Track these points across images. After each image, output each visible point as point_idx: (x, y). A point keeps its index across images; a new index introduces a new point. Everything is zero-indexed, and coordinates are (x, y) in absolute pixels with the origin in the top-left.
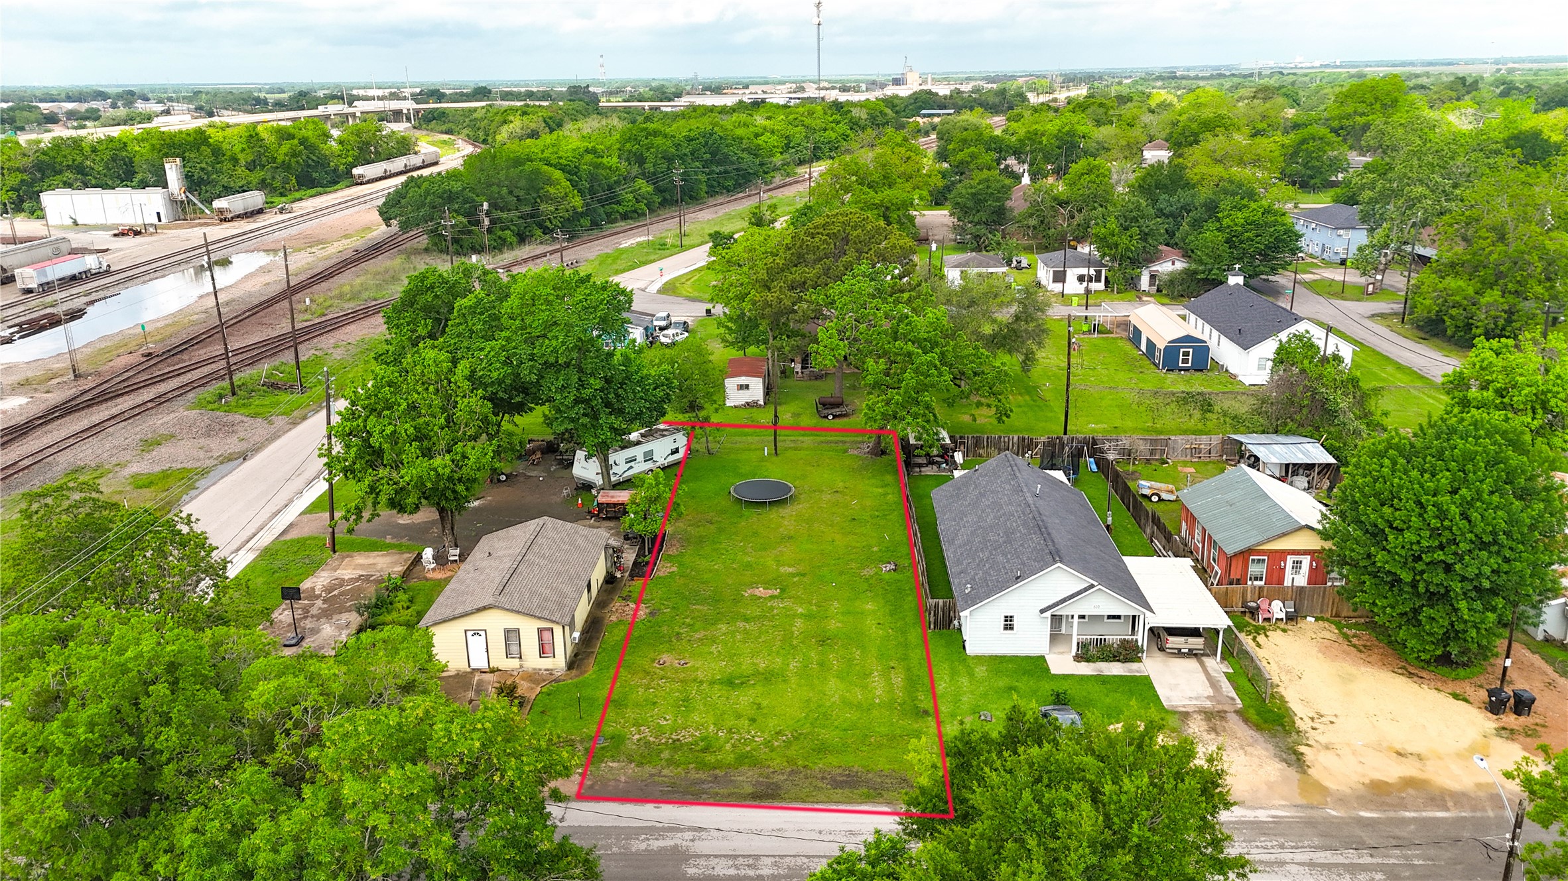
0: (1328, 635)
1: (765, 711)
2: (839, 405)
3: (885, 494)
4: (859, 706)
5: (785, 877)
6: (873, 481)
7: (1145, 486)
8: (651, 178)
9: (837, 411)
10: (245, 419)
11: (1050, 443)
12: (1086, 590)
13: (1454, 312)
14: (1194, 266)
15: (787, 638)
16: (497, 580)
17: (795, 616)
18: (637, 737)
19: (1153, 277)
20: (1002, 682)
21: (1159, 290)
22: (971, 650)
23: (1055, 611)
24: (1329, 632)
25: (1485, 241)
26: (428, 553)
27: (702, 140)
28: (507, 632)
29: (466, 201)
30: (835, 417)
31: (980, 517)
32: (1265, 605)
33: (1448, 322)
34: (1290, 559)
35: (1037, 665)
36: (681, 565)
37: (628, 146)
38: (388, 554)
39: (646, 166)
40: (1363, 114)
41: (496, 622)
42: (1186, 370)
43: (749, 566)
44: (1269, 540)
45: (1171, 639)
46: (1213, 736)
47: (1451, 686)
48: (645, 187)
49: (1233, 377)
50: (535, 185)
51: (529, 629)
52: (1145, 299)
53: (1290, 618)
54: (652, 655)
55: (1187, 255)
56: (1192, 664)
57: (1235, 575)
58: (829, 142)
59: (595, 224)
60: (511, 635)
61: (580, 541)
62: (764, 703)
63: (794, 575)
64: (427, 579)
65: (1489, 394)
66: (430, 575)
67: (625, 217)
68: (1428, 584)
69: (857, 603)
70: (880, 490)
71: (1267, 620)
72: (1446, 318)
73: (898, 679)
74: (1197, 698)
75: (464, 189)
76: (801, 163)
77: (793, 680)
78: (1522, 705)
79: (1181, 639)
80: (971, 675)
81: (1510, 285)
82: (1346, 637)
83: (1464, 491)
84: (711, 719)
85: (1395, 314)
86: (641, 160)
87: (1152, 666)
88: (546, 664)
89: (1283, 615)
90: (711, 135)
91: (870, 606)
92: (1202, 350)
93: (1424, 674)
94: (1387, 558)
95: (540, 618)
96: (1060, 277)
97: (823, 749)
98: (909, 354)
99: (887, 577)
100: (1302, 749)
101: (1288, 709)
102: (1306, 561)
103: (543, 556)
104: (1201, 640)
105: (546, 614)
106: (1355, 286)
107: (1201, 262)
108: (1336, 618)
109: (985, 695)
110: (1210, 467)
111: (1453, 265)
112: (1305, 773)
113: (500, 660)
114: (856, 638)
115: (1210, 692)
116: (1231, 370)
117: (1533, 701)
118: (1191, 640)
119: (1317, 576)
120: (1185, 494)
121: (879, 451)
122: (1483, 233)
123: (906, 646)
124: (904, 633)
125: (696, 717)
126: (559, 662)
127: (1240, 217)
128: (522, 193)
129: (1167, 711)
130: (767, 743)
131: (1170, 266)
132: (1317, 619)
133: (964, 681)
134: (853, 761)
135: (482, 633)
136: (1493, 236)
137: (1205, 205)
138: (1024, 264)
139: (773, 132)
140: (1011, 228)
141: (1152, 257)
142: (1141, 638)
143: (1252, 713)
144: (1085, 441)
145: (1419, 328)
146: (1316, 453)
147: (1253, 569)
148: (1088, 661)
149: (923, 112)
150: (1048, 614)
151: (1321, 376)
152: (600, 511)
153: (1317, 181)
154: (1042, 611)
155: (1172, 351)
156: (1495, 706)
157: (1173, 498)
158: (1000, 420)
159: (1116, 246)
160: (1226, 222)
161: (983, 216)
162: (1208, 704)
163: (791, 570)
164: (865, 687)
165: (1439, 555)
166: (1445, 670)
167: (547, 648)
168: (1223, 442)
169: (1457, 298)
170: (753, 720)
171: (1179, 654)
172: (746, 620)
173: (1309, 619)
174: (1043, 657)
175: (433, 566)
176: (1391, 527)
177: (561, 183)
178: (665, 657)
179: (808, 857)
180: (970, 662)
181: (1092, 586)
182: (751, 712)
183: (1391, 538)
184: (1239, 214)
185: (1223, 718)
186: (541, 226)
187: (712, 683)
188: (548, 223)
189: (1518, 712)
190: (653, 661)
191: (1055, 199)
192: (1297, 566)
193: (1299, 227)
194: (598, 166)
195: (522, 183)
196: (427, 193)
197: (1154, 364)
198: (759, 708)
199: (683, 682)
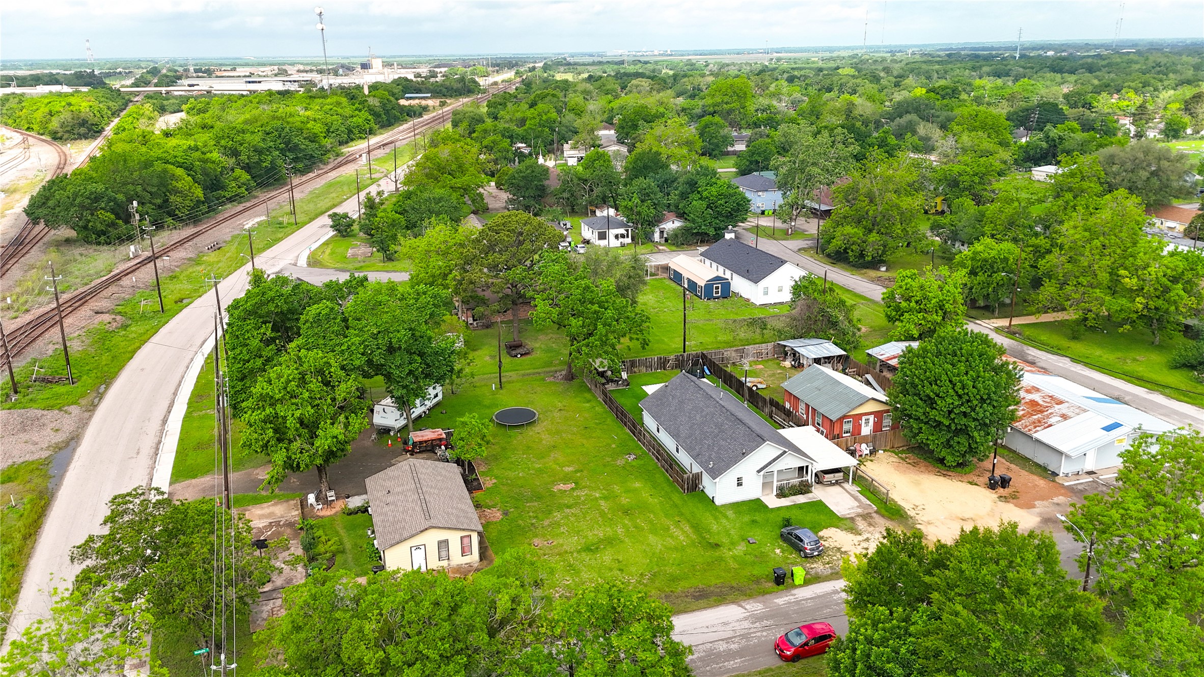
0: (894, 460)
1: (624, 563)
2: (520, 346)
3: (593, 407)
4: (676, 549)
5: (706, 656)
6: (578, 399)
7: (750, 382)
8: (247, 168)
9: (518, 351)
10: (45, 412)
11: (677, 359)
12: (781, 455)
13: (854, 247)
14: (689, 224)
15: (602, 514)
16: (418, 509)
17: (596, 499)
18: (557, 595)
19: (662, 232)
20: (747, 518)
21: (666, 240)
22: (718, 502)
23: (767, 470)
24: (894, 459)
25: (864, 203)
26: (311, 498)
27: (276, 133)
28: (440, 543)
29: (110, 200)
30: (522, 355)
31: (689, 417)
32: (858, 448)
33: (851, 253)
34: (864, 418)
35: (757, 505)
36: (496, 478)
37: (223, 142)
38: (275, 504)
39: (241, 158)
40: (727, 103)
41: (432, 538)
42: (718, 298)
43: (540, 471)
44: (853, 409)
45: (826, 476)
46: (872, 528)
47: (965, 478)
48: (245, 176)
49: (748, 300)
50: (164, 184)
51: (454, 539)
52: (661, 248)
53: (871, 453)
54: (526, 541)
55: (681, 215)
56: (837, 489)
57: (836, 432)
58: (358, 127)
59: (211, 210)
60: (443, 545)
61: (443, 472)
62: (621, 558)
63: (577, 471)
64: (322, 517)
65: (913, 304)
66: (321, 514)
67: (231, 200)
68: (956, 424)
69: (629, 484)
70: (588, 405)
71: (861, 456)
72: (849, 251)
73: (687, 528)
74: (853, 508)
75: (107, 189)
76: (341, 143)
77: (627, 540)
78: (1004, 482)
79: (832, 475)
80: (726, 517)
81: (882, 230)
82: (901, 458)
83: (971, 373)
84: (596, 575)
85: (811, 248)
86: (235, 153)
87: (818, 493)
88: (467, 559)
89: (868, 452)
90: (283, 129)
91: (637, 485)
92: (726, 285)
93: (950, 473)
94: (937, 413)
95: (464, 530)
96: (602, 236)
97: (674, 579)
98: (596, 312)
99: (634, 463)
100: (918, 526)
101: (899, 506)
102: (871, 418)
103: (432, 487)
104: (842, 474)
105: (465, 526)
106: (781, 230)
107: (693, 221)
108: (893, 449)
109: (741, 528)
110: (770, 363)
111: (845, 217)
113: (434, 564)
114: (644, 508)
115: (856, 504)
116: (745, 295)
117: (1010, 479)
118: (837, 475)
119: (878, 427)
120: (786, 385)
121: (570, 377)
122: (862, 198)
123: (676, 506)
124: (670, 498)
125: (585, 575)
126: (475, 556)
127: (714, 192)
128: (154, 190)
129: (842, 519)
130: (639, 582)
131: (672, 225)
132: (884, 451)
133: (724, 521)
134: (695, 582)
135: (423, 547)
136: (867, 200)
137: (687, 183)
138: (568, 226)
139: (315, 120)
140: (552, 200)
141: (658, 220)
142: (809, 478)
143: (883, 511)
144: (697, 356)
145: (829, 256)
146: (831, 349)
147: (846, 427)
148: (785, 496)
149: (407, 95)
150: (762, 473)
151: (825, 301)
152: (413, 448)
153: (716, 152)
154: (759, 471)
155: (709, 287)
156: (992, 486)
157: (764, 386)
158: (643, 348)
159: (639, 213)
160: (705, 194)
161: (531, 192)
162: (860, 510)
163: (571, 469)
164: (672, 537)
165: (963, 409)
166: (959, 469)
167: (466, 549)
168: (774, 347)
169: (855, 239)
170: (621, 570)
171: (831, 484)
172: (569, 507)
173: (881, 452)
174: (758, 500)
175: (320, 507)
176: (938, 396)
177: (184, 181)
178: (536, 541)
179: (711, 642)
180: (721, 509)
181: (785, 452)
182: (616, 565)
183: (939, 402)
184: (713, 189)
185: (871, 517)
186: (171, 214)
187: (579, 552)
188: (177, 212)
189: (1003, 487)
190: (530, 544)
191: (579, 179)
192: (867, 421)
193: (749, 195)
194: (205, 161)
195: (155, 181)
196: (76, 195)
197: (697, 295)
198: (619, 562)
199: (559, 554)
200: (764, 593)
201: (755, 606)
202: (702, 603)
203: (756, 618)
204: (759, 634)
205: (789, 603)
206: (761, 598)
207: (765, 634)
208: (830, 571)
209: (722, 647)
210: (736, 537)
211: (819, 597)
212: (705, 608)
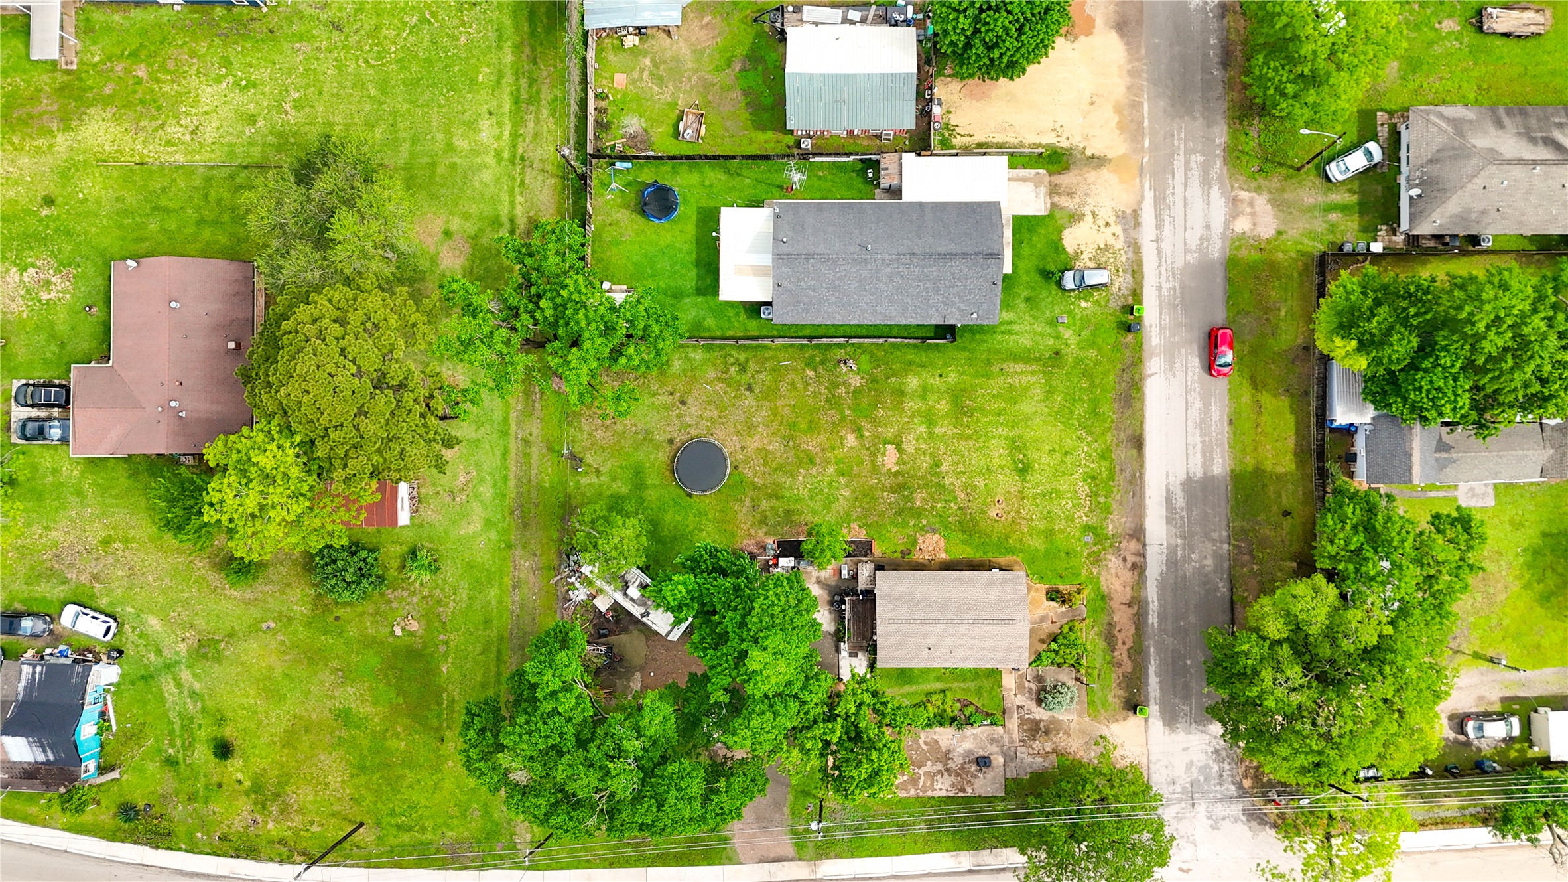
0: (956, 87)
1: (1056, 447)
3: (690, 359)
17: (929, 433)
18: (1085, 518)
20: (1021, 304)
43: (845, 471)
46: (1076, 196)
54: (991, 522)
62: (1049, 448)
63: (861, 435)
69: (911, 390)
70: (679, 363)
73: (1018, 367)
74: (1039, 194)
80: (1011, 322)
84: (1069, 477)
91: (916, 381)
97: (1095, 413)
99: (864, 366)
100: (1089, 152)
101: (1049, 145)
112: (1110, 160)
114: (961, 392)
115: (1029, 183)
123: (971, 360)
124: (955, 360)
125: (1065, 487)
129: (1053, 214)
130: (1089, 444)
134: (1103, 396)
143: (1051, 166)
162: (1045, 189)
163: (854, 438)
164: (1028, 388)
170: (1066, 453)
172: (940, 465)
178: (992, 513)
182: (1058, 456)
185: (1058, 185)
187: (1024, 480)
190: (998, 521)
198: (1054, 450)
199: (1023, 498)
200: (1140, 346)
201: (1154, 365)
202: (1137, 404)
203: (1170, 369)
204: (1189, 379)
205: (1160, 334)
206: (1145, 355)
207: (1190, 374)
208: (1129, 276)
209: (1195, 413)
210: (1048, 330)
211: (1160, 305)
212: (1143, 404)
